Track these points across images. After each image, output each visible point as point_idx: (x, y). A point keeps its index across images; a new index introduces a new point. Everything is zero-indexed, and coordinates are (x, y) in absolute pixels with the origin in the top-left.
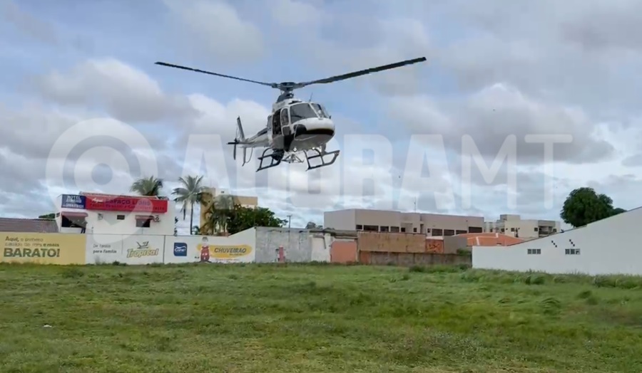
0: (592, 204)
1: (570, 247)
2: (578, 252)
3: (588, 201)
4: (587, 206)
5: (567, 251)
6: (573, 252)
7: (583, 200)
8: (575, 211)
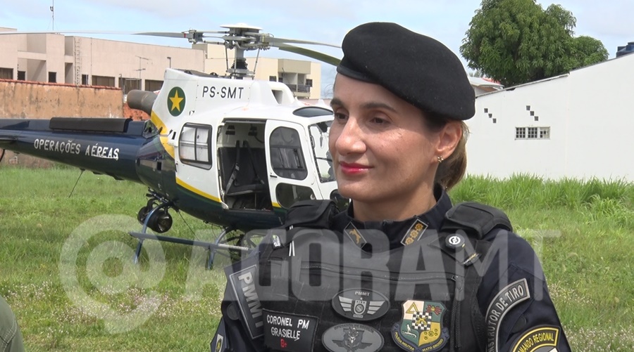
0: (536, 25)
1: (528, 122)
2: (545, 133)
3: (529, 20)
4: (527, 30)
5: (520, 133)
6: (533, 133)
7: (520, 16)
8: (499, 42)
